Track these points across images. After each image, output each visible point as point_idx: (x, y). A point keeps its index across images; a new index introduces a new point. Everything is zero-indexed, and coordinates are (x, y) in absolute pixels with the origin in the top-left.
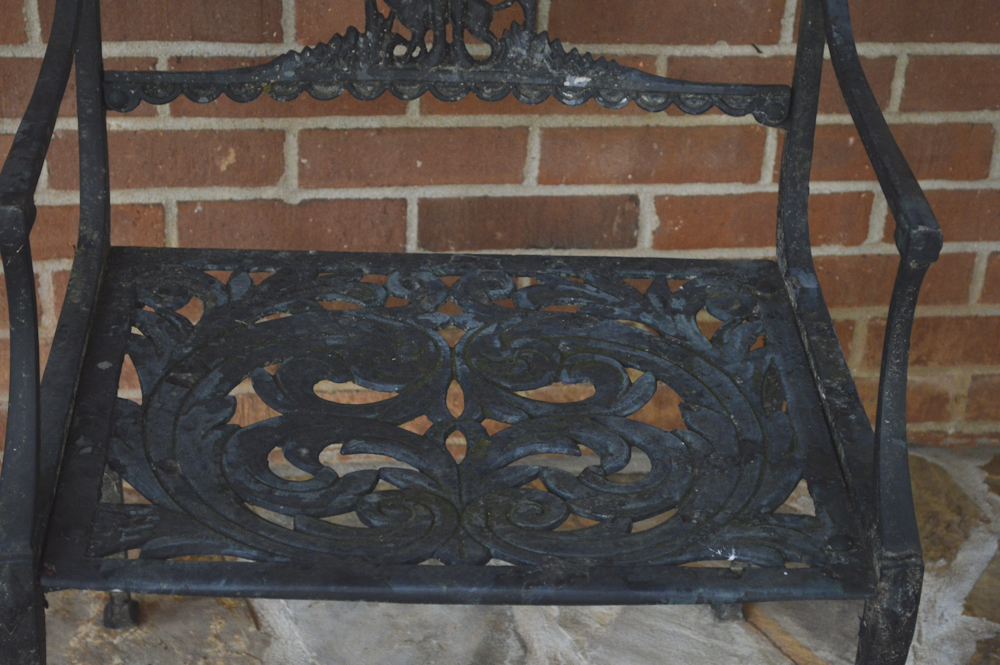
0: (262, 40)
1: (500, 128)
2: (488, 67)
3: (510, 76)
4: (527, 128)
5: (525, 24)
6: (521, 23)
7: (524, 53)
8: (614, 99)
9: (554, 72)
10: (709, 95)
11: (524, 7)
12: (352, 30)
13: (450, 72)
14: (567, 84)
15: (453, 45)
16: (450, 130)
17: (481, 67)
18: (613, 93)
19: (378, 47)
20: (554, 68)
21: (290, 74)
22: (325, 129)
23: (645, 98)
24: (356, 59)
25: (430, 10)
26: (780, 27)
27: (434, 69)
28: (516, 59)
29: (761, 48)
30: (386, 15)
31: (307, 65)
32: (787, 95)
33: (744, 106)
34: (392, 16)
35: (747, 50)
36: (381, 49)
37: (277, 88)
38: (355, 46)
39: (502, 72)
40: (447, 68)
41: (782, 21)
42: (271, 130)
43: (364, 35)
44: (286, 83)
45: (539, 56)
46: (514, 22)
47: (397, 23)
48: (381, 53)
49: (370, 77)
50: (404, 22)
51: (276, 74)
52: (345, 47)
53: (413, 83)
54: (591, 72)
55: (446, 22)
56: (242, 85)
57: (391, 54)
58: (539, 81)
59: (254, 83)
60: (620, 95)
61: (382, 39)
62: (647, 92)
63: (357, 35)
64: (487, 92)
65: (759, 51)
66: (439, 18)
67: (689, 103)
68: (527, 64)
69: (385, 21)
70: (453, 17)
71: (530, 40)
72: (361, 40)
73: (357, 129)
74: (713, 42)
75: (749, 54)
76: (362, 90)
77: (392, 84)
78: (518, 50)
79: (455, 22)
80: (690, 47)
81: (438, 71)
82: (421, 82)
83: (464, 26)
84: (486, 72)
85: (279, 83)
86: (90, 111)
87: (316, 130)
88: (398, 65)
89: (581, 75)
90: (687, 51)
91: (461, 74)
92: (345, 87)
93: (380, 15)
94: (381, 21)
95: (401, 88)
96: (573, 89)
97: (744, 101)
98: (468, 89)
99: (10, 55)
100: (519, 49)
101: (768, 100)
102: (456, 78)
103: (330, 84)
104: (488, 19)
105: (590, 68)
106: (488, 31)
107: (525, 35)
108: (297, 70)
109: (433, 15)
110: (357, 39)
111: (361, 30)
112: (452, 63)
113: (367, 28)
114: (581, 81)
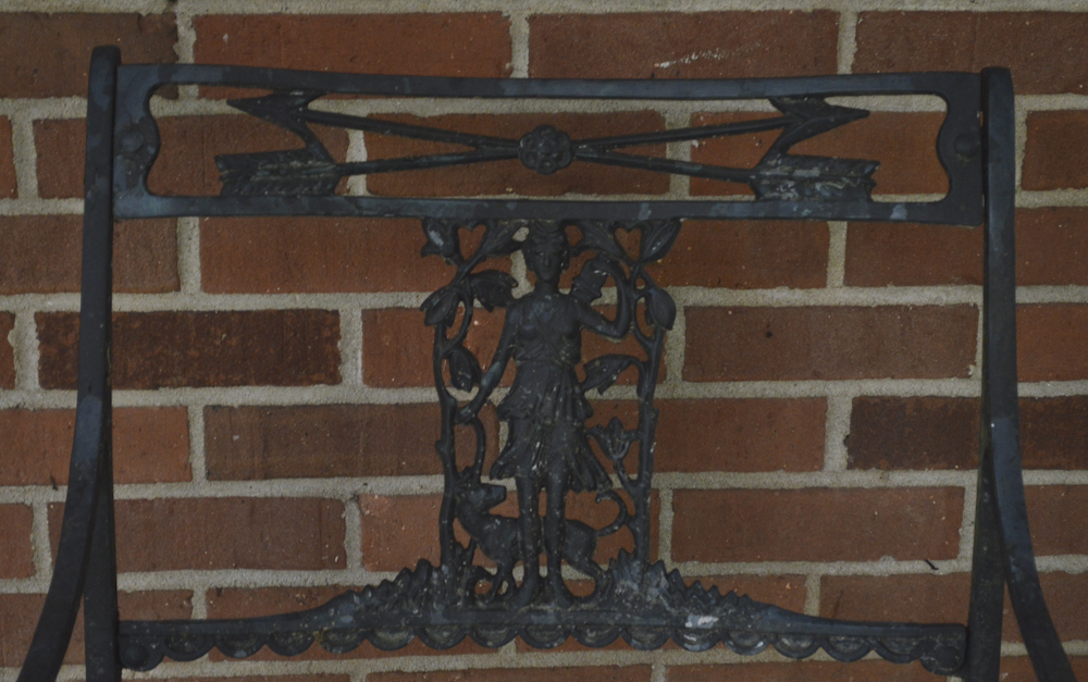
0: (321, 566)
1: (615, 667)
2: (591, 605)
3: (618, 616)
4: (649, 666)
5: (635, 552)
6: (631, 551)
7: (635, 587)
8: (748, 643)
9: (673, 611)
10: (865, 637)
11: (634, 532)
12: (424, 563)
13: (545, 612)
14: (689, 625)
15: (548, 578)
16: (554, 669)
17: (583, 606)
18: (746, 635)
19: (455, 584)
20: (672, 605)
21: (348, 619)
22: (399, 672)
23: (786, 641)
24: (429, 598)
25: (519, 537)
26: (958, 537)
27: (524, 609)
28: (625, 595)
29: (936, 563)
30: (466, 546)
31: (368, 607)
32: (961, 637)
33: (908, 650)
34: (473, 545)
35: (919, 566)
36: (459, 585)
37: (331, 637)
38: (428, 583)
39: (609, 611)
40: (541, 607)
41: (960, 530)
42: (332, 675)
43: (439, 569)
44: (343, 631)
45: (654, 591)
46: (623, 550)
47: (478, 552)
48: (460, 591)
49: (445, 621)
50: (487, 552)
51: (330, 620)
52: (415, 584)
53: (499, 626)
54: (718, 610)
55: (538, 551)
56: (288, 634)
57: (472, 592)
58: (654, 621)
59: (304, 631)
60: (756, 638)
61: (461, 574)
62: (789, 634)
63: (430, 569)
64: (591, 635)
65: (933, 568)
66: (530, 547)
67: (841, 647)
68: (639, 601)
69: (465, 551)
70: (547, 544)
71: (643, 572)
72: (435, 575)
73: (439, 671)
74: (876, 558)
75: (920, 572)
76: (437, 636)
77: (473, 628)
78: (627, 585)
79: (550, 552)
80: (848, 564)
81: (530, 611)
82: (509, 625)
83: (561, 555)
84: (588, 611)
85: (335, 630)
86: (101, 671)
87: (388, 673)
88: (481, 604)
89: (707, 613)
90: (844, 569)
91: (558, 614)
92: (415, 633)
93: (457, 544)
94: (459, 552)
95: (484, 633)
96: (697, 631)
97: (909, 645)
98: (567, 633)
99: (14, 591)
100: (629, 583)
101: (938, 641)
102: (552, 620)
103: (395, 630)
104: (590, 547)
105: (717, 604)
106: (591, 562)
107: (636, 565)
108: (356, 614)
109: (523, 543)
110: (429, 575)
111: (435, 562)
112: (547, 601)
113: (443, 561)
114: (706, 621)
